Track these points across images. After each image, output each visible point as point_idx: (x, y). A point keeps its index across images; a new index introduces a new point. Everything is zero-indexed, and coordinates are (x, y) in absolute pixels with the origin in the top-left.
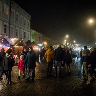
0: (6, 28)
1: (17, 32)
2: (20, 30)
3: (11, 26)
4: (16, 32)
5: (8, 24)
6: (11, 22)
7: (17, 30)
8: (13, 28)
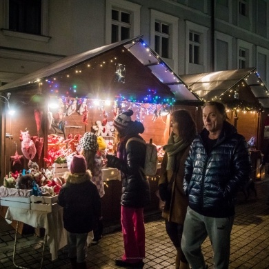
0: (197, 44)
1: (243, 59)
2: (255, 51)
3: (218, 36)
4: (239, 58)
5: (204, 31)
6: (216, 19)
7: (243, 54)
8: (227, 43)
